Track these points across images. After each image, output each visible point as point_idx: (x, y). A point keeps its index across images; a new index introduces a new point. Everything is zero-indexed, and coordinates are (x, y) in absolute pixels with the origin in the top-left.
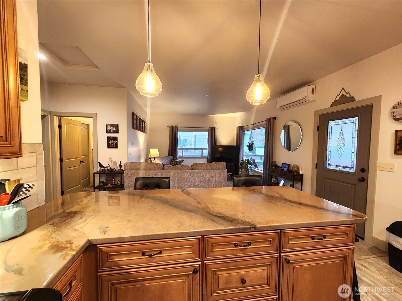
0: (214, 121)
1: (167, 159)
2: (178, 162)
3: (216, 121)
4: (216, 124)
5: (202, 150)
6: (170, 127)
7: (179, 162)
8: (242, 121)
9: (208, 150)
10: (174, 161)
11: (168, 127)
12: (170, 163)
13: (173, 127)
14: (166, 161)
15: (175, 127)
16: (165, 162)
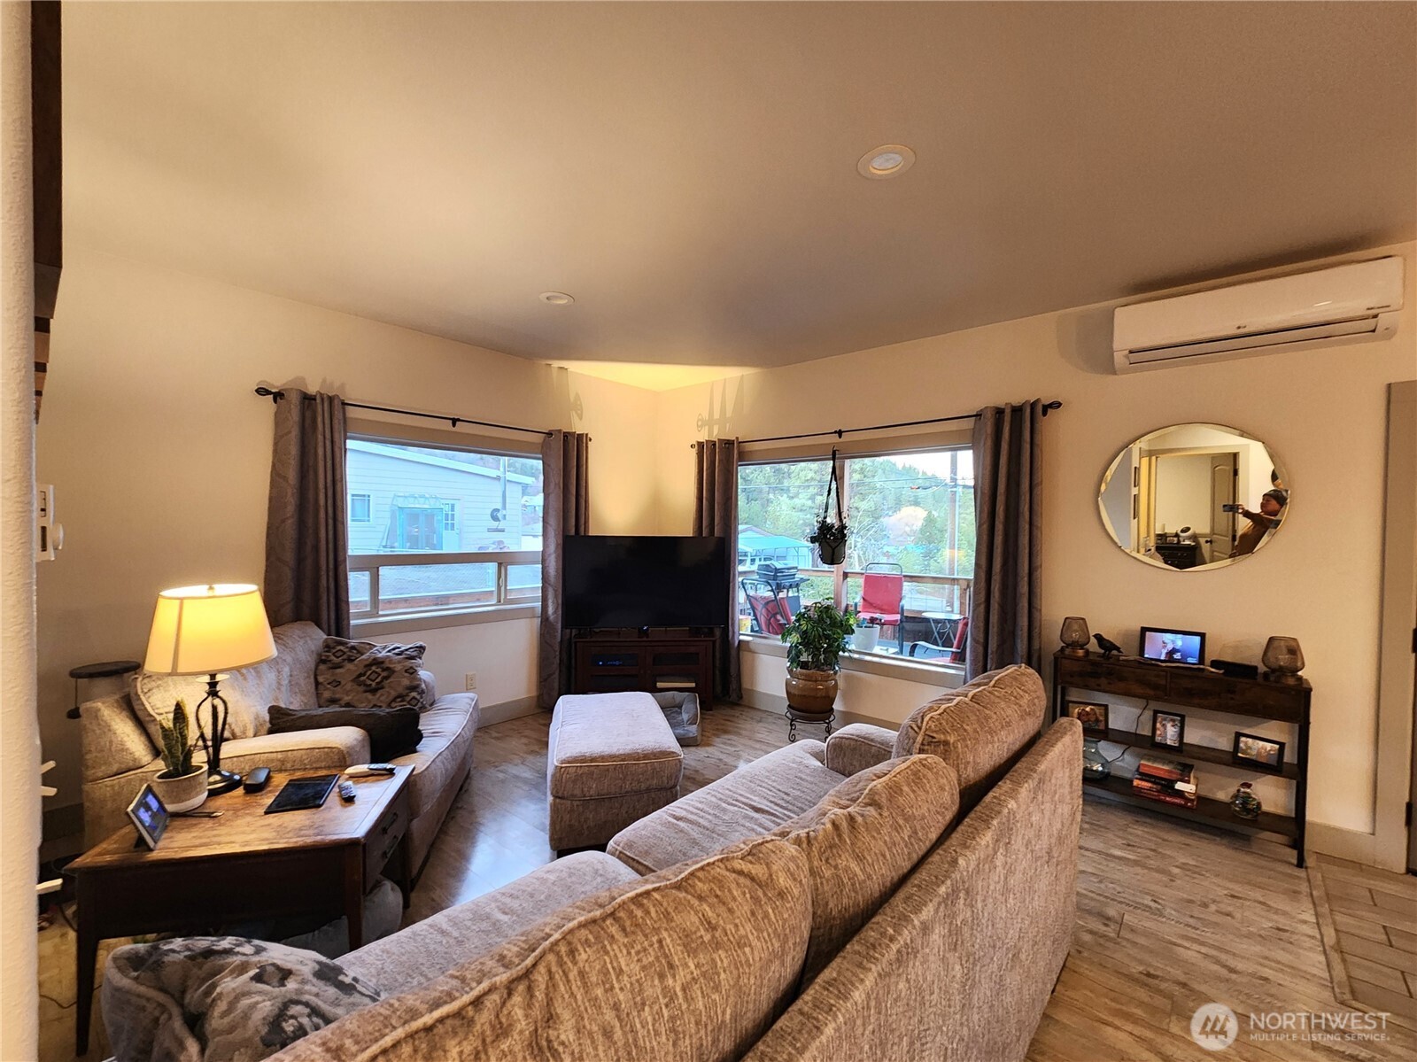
0: (572, 399)
1: (289, 659)
2: (391, 671)
3: (577, 397)
4: (581, 419)
5: (500, 565)
6: (278, 396)
7: (398, 667)
8: (729, 414)
9: (543, 562)
10: (350, 660)
11: (262, 391)
12: (317, 683)
13: (307, 400)
14: (287, 669)
15: (331, 399)
16: (279, 684)
